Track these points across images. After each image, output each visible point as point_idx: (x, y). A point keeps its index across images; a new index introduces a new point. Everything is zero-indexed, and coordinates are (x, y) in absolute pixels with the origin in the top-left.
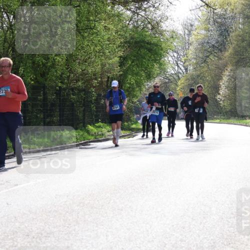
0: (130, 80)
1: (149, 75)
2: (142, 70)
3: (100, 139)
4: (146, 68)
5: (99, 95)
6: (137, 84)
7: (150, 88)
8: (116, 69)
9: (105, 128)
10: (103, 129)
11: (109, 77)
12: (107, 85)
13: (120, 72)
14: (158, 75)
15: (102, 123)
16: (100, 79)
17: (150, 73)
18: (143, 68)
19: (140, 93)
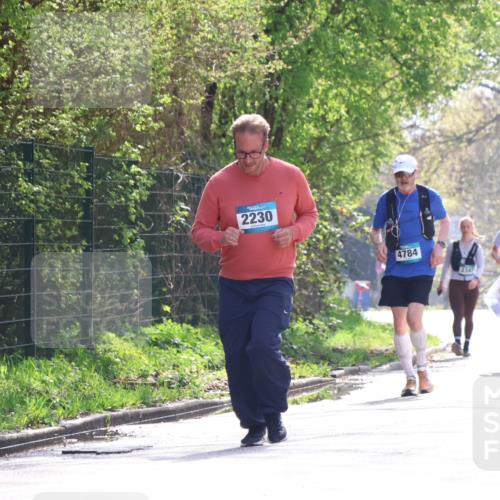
0: (323, 103)
1: (421, 77)
2: (387, 50)
3: (170, 405)
4: (405, 38)
5: (165, 180)
6: (357, 124)
7: (424, 140)
8: (250, 44)
9: (194, 347)
10: (184, 356)
11: (212, 89)
12: (206, 126)
13: (270, 58)
14: (464, 75)
15: (181, 321)
16: (166, 99)
17: (425, 66)
18: (391, 43)
19: (374, 166)
